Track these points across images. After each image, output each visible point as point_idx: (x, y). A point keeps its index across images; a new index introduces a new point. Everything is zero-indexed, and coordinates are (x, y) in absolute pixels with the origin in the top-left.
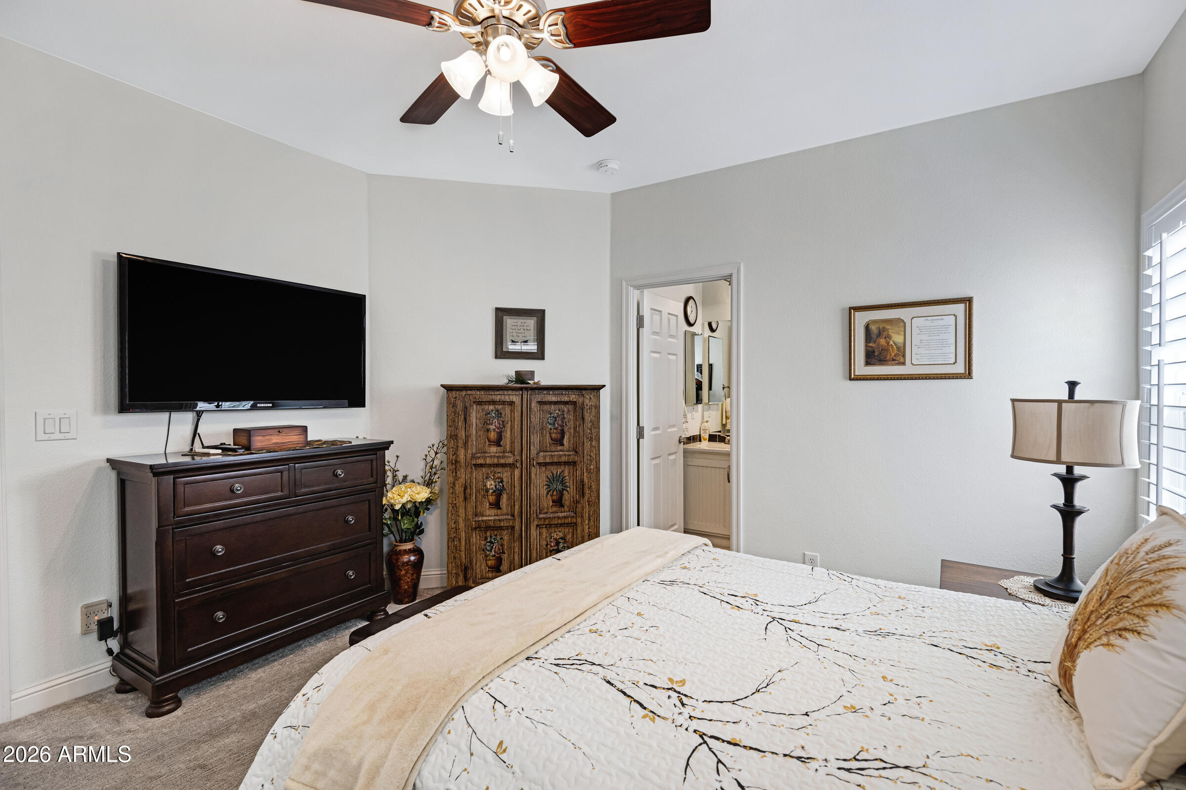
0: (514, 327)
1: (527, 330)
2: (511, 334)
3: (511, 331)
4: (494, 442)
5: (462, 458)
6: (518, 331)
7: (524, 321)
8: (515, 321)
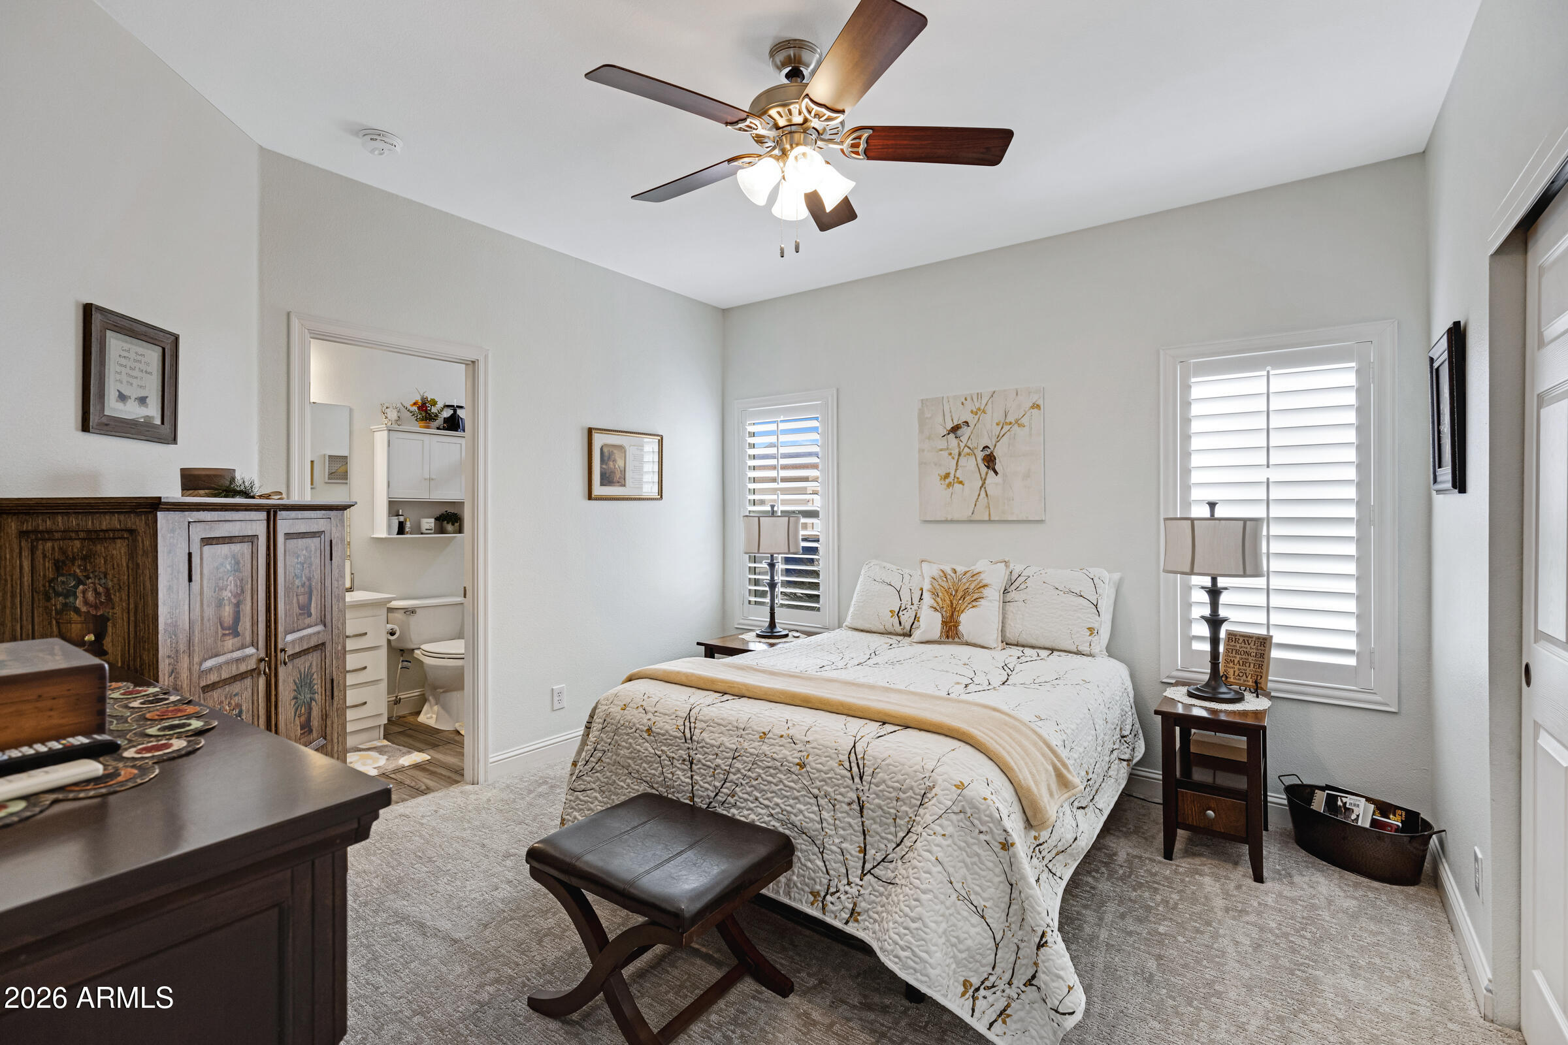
0: (123, 361)
1: (146, 372)
2: (118, 377)
3: (118, 369)
4: (229, 629)
5: (185, 678)
6: (131, 372)
7: (140, 350)
8: (126, 346)
